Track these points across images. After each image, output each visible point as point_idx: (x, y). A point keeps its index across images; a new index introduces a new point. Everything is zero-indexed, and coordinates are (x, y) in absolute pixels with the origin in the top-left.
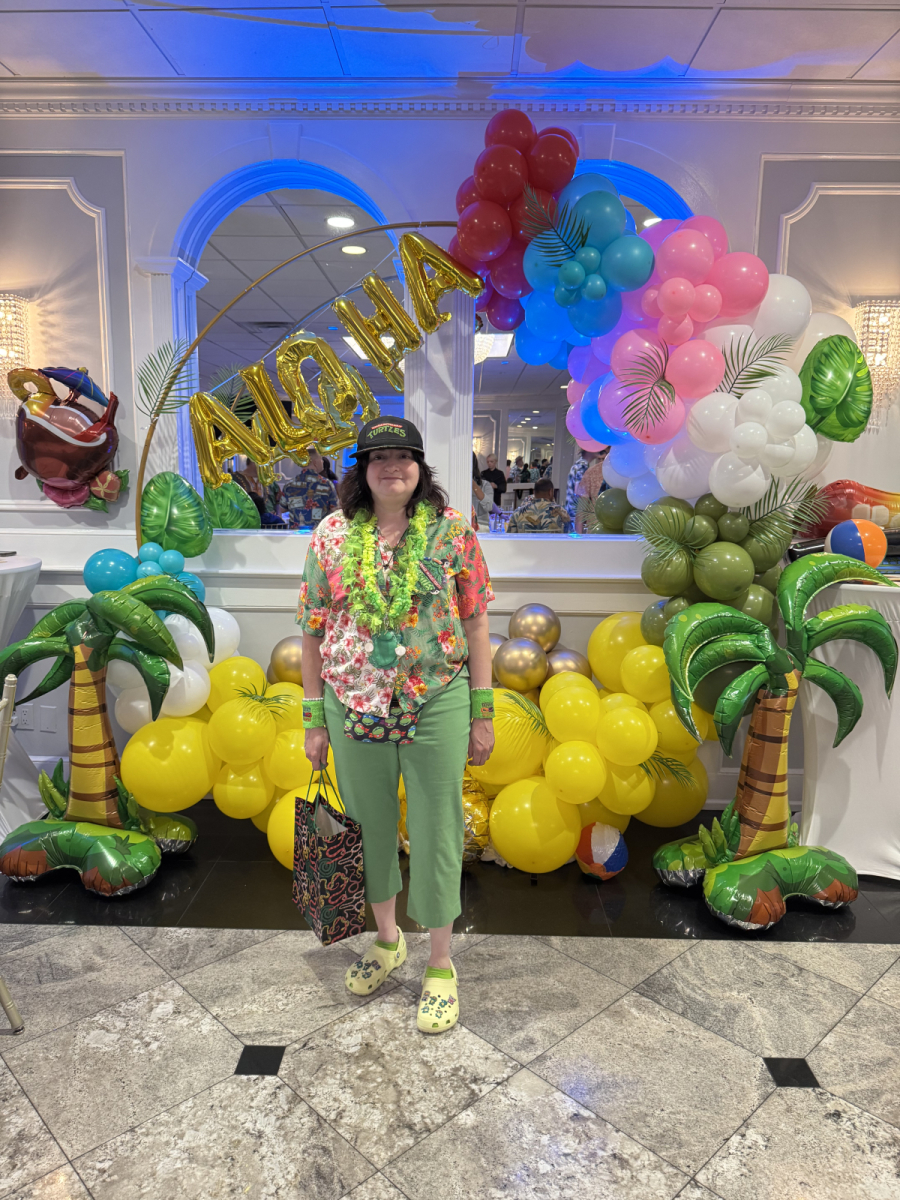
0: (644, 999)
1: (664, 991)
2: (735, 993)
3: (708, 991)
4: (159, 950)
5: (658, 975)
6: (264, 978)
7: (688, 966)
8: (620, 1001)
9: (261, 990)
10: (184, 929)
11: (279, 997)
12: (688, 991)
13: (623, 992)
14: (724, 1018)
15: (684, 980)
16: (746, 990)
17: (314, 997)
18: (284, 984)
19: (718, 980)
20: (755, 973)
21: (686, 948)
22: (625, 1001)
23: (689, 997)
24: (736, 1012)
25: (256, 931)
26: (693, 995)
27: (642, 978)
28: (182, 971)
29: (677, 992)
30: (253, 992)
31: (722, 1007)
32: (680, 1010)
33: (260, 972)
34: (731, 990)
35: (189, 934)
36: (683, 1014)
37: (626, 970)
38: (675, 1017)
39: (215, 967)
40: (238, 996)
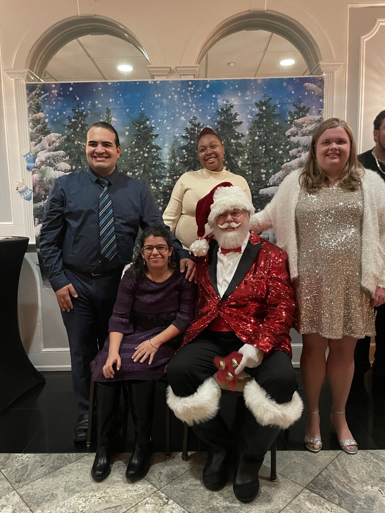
0: (313, 494)
1: (326, 488)
2: (369, 487)
3: (353, 487)
4: (9, 469)
5: (320, 477)
6: (72, 487)
7: (337, 469)
8: (299, 496)
9: (69, 496)
10: (27, 455)
11: (80, 501)
12: (341, 488)
13: (299, 489)
14: (366, 506)
15: (337, 479)
16: (376, 485)
17: (103, 501)
18: (85, 492)
19: (358, 478)
20: (379, 472)
21: (335, 457)
22: (301, 496)
23: (341, 491)
24: (373, 501)
25: (71, 454)
26: (344, 490)
27: (310, 479)
28: (21, 484)
29: (334, 488)
30: (64, 499)
31: (363, 498)
32: (337, 501)
33: (70, 483)
34: (367, 485)
35: (29, 458)
36: (339, 505)
37: (300, 474)
38: (335, 507)
39: (42, 481)
40: (54, 502)
